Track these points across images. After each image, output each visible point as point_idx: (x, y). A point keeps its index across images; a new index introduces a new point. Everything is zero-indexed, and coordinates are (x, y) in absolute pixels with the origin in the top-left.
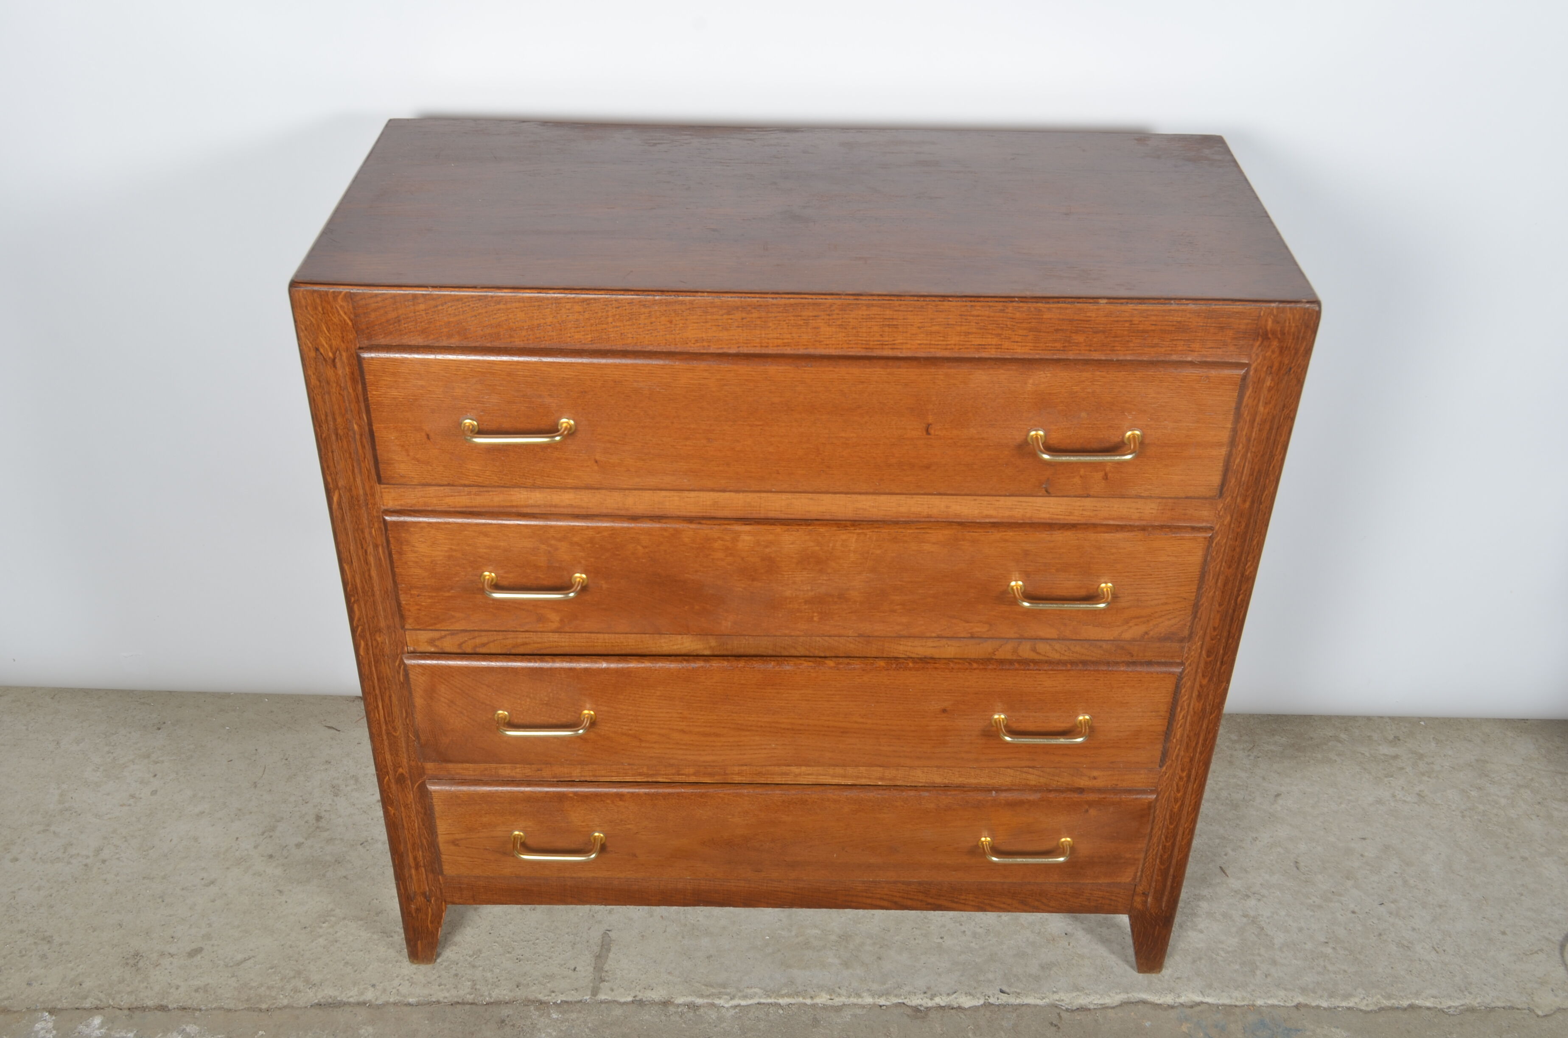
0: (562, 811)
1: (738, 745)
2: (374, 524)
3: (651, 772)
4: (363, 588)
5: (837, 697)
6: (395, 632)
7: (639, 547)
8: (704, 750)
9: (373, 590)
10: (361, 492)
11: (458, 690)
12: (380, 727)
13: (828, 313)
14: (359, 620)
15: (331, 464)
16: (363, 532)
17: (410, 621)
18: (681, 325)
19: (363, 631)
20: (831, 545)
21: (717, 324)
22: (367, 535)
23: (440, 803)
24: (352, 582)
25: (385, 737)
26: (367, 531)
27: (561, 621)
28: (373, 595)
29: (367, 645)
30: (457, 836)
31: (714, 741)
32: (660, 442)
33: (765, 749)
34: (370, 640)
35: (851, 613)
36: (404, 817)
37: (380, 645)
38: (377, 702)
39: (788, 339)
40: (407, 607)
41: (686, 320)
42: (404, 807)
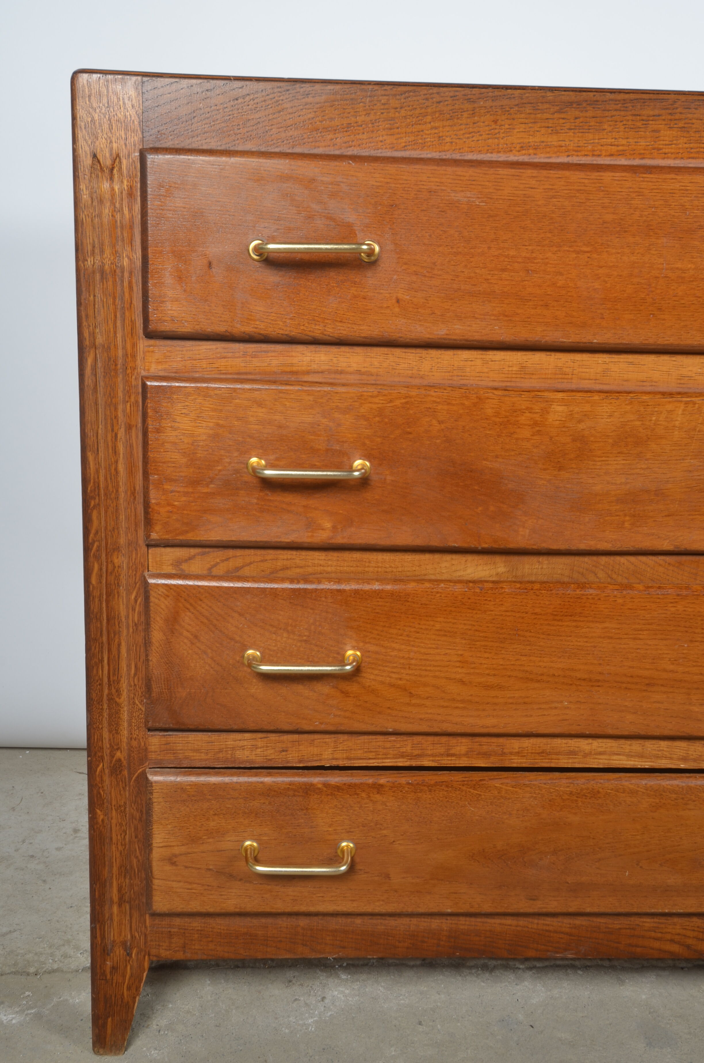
0: (307, 809)
1: (525, 703)
2: (130, 397)
3: (416, 752)
4: (107, 487)
5: (645, 633)
6: (136, 550)
7: (434, 422)
8: (484, 710)
9: (117, 491)
10: (120, 353)
11: (205, 621)
12: (102, 690)
13: (670, 111)
14: (97, 533)
15: (91, 313)
16: (116, 409)
17: (158, 528)
18: (507, 126)
19: (99, 549)
20: (654, 418)
21: (546, 125)
22: (120, 414)
23: (161, 800)
24: (94, 480)
25: (105, 706)
26: (120, 407)
27: (334, 528)
28: (117, 498)
29: (101, 569)
30: (176, 850)
31: (497, 697)
32: (473, 275)
33: (556, 708)
34: (105, 564)
35: (669, 516)
36: (113, 826)
37: (116, 570)
38: (102, 653)
39: (623, 145)
40: (156, 508)
41: (513, 119)
42: (116, 810)
